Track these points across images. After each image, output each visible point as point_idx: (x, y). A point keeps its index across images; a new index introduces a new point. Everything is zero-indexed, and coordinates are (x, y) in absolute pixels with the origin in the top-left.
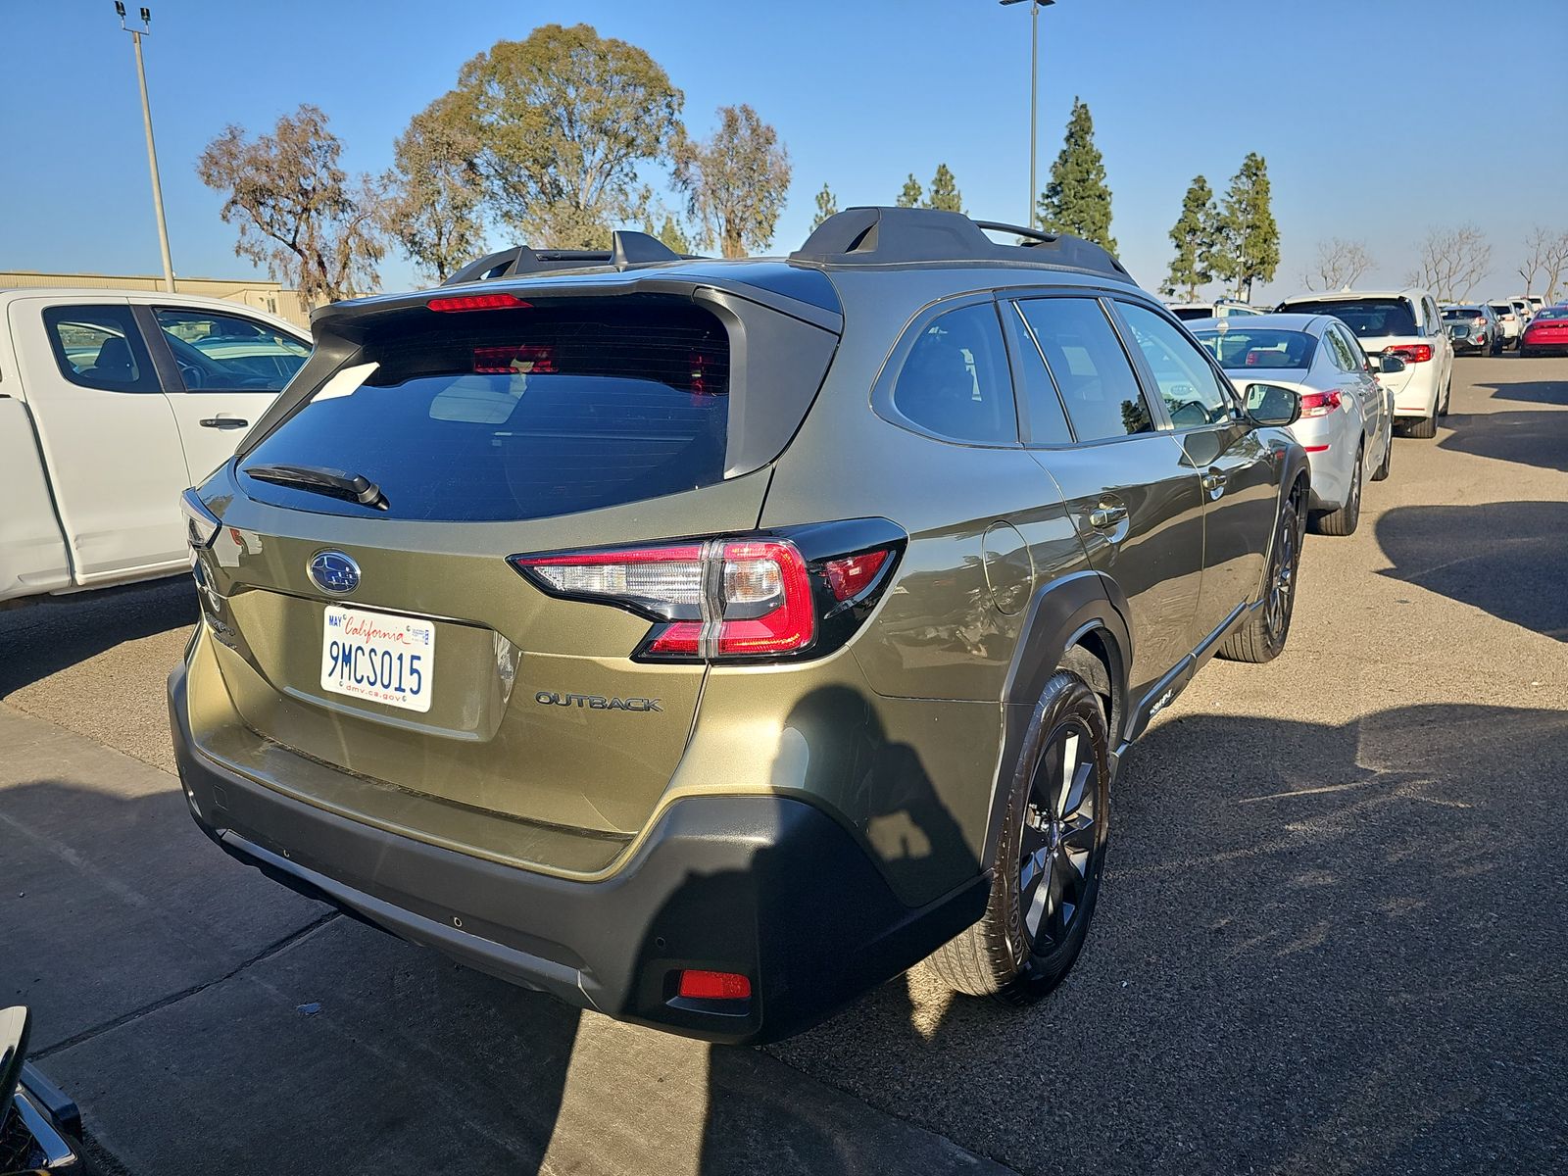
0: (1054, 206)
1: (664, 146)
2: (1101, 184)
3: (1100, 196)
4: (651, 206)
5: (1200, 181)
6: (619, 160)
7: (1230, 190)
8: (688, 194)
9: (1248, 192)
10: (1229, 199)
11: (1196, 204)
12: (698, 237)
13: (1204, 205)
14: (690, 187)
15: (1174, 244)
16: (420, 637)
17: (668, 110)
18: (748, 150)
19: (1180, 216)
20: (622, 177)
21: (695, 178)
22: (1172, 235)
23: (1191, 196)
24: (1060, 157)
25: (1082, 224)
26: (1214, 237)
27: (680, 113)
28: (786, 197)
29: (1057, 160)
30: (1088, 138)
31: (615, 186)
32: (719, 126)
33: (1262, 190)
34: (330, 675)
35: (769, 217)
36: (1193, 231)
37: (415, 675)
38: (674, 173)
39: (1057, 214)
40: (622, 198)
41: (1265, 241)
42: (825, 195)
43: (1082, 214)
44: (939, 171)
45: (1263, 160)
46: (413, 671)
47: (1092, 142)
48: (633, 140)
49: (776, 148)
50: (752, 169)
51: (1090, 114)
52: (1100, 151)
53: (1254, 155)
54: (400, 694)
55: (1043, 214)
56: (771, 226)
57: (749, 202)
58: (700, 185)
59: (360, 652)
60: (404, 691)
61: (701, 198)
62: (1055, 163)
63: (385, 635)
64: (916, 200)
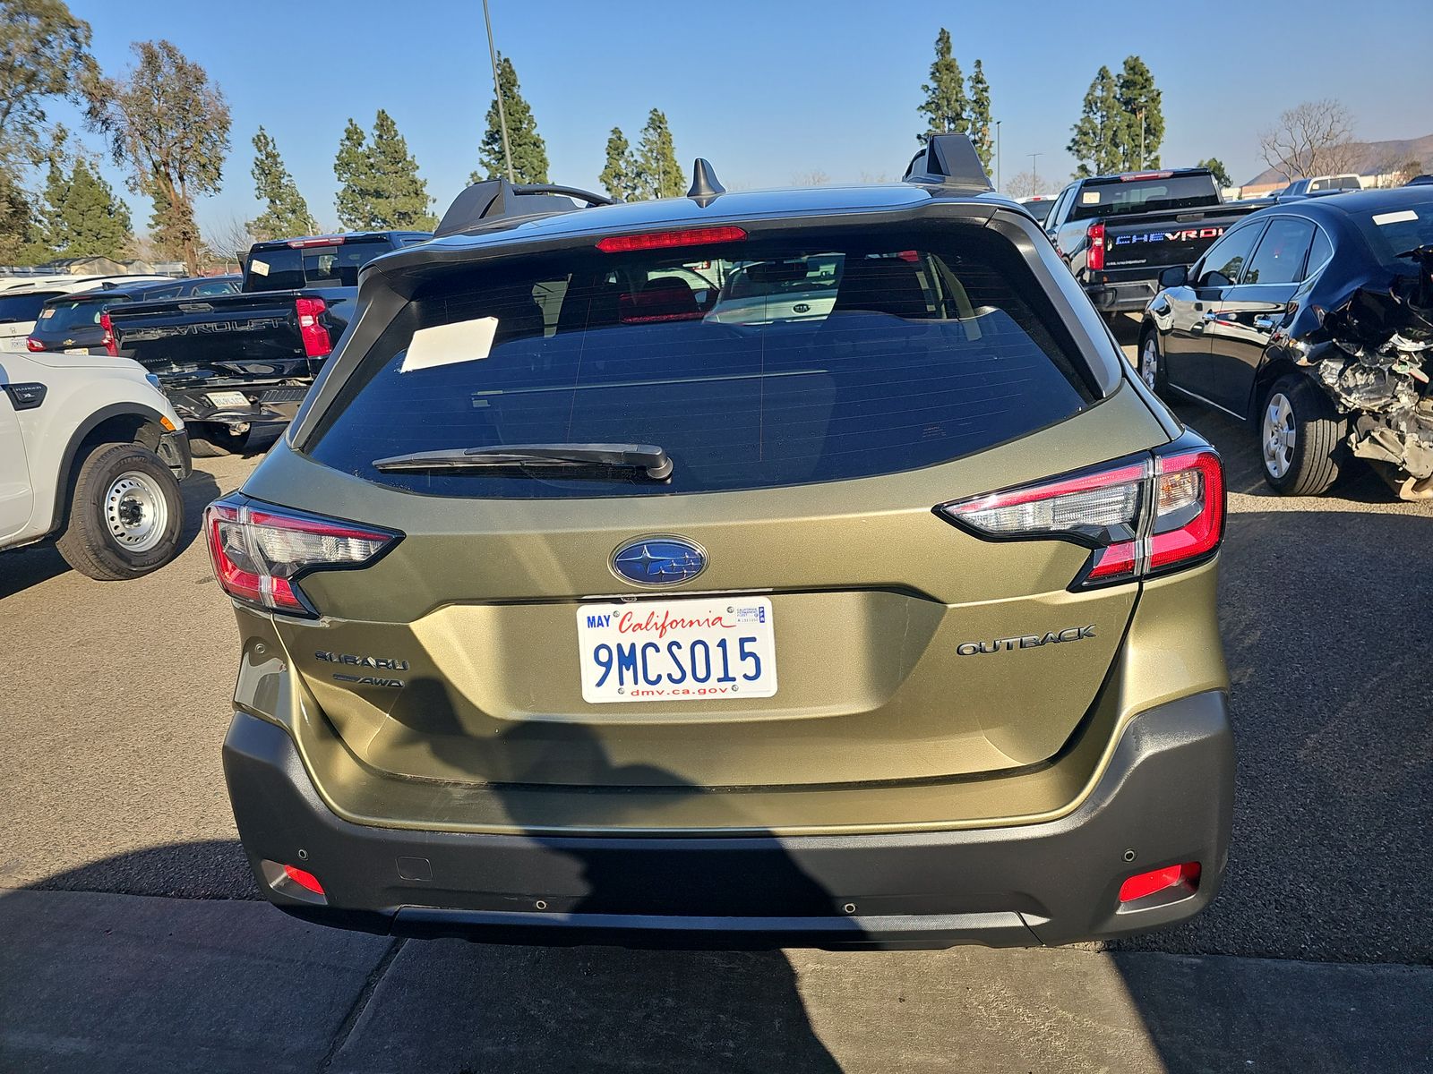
0: (496, 152)
1: (71, 83)
2: (534, 132)
3: (535, 144)
4: (68, 147)
5: (616, 131)
6: (18, 96)
7: (642, 141)
8: (111, 135)
9: (656, 143)
10: (642, 148)
11: (616, 152)
12: (131, 181)
13: (623, 153)
14: (113, 127)
15: (605, 187)
16: (751, 616)
17: (72, 43)
18: (177, 89)
19: (606, 163)
20: (26, 115)
21: (117, 117)
22: (602, 180)
23: (611, 145)
24: (493, 107)
25: (524, 169)
26: (636, 181)
27: (89, 46)
28: (229, 139)
29: (490, 109)
30: (515, 91)
31: (18, 126)
32: (137, 63)
33: (666, 141)
34: (599, 684)
35: (214, 160)
36: (618, 176)
37: (751, 660)
38: (89, 113)
39: (500, 159)
40: (30, 138)
41: (676, 185)
42: (262, 138)
43: (522, 160)
44: (379, 117)
45: (663, 115)
46: (744, 656)
47: (520, 93)
48: (34, 74)
49: (209, 87)
50: (184, 109)
51: (514, 68)
52: (528, 102)
53: (655, 110)
54: (729, 684)
55: (486, 159)
56: (217, 169)
57: (187, 144)
58: (124, 125)
59: (650, 650)
60: (734, 679)
61: (129, 139)
62: (489, 112)
63: (691, 623)
64: (360, 144)
